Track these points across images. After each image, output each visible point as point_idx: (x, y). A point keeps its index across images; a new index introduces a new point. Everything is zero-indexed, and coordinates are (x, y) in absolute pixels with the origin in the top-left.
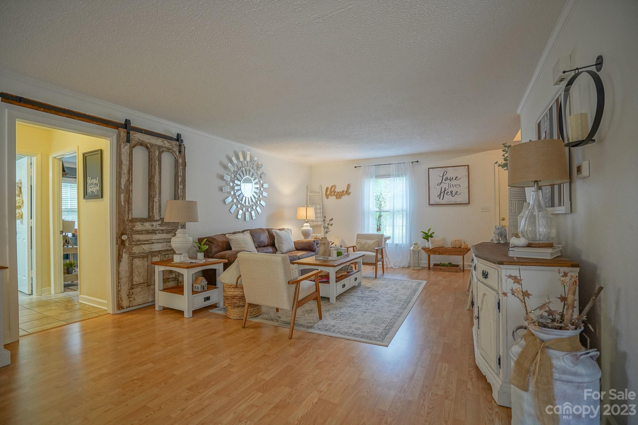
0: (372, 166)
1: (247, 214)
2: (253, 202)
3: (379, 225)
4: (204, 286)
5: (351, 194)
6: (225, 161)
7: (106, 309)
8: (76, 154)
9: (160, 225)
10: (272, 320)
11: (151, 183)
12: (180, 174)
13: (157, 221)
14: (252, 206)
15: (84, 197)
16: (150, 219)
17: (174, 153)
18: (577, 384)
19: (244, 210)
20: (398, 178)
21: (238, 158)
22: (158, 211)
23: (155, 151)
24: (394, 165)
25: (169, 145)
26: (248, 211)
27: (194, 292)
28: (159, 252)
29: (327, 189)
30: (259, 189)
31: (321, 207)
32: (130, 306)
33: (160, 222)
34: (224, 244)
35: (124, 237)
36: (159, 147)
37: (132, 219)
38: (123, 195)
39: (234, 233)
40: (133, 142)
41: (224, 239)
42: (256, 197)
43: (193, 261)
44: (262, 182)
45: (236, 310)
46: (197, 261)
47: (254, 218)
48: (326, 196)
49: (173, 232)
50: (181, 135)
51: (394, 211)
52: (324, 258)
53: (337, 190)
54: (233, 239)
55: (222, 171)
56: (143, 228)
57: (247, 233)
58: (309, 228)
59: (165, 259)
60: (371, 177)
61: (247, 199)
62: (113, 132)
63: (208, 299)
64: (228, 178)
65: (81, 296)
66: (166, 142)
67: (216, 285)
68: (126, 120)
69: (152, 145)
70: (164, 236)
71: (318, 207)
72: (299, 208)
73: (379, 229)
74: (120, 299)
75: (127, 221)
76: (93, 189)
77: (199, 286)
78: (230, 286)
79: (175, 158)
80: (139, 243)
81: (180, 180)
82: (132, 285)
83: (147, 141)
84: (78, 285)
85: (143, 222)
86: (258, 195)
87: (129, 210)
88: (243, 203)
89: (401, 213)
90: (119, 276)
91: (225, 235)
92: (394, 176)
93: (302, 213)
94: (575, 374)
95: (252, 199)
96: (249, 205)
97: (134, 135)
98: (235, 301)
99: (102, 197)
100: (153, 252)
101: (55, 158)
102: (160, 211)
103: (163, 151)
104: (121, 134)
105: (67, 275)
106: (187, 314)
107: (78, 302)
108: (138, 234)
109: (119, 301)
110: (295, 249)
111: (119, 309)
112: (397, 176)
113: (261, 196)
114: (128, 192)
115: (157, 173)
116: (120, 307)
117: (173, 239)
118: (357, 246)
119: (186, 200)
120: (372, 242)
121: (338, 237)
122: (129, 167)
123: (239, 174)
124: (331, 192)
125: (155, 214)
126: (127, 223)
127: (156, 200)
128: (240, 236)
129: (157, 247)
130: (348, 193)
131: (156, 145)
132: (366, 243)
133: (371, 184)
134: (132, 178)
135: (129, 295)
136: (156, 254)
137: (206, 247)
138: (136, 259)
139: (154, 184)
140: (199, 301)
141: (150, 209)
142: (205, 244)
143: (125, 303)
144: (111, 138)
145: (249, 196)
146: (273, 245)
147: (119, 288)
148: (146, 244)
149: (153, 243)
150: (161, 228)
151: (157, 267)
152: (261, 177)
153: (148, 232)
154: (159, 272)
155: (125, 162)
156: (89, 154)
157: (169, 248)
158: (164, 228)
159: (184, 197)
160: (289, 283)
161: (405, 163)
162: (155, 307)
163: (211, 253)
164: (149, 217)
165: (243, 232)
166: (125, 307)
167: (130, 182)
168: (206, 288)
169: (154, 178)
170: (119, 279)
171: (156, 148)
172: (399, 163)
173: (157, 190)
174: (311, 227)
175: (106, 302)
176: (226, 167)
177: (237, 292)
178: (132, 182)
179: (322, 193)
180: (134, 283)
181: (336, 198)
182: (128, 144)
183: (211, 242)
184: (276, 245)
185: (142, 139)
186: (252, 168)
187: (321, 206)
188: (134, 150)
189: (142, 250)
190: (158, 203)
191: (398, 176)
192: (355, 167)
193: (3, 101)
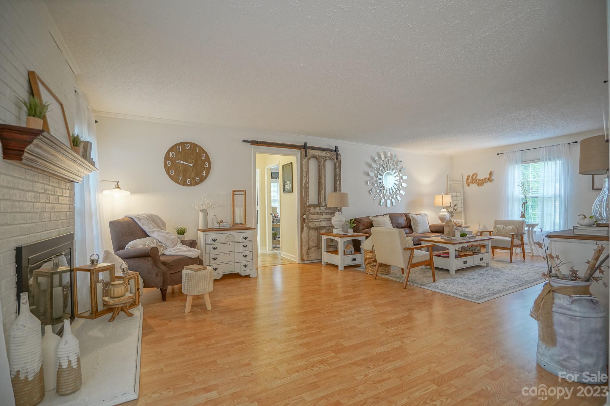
0: (518, 151)
1: (389, 202)
2: (393, 192)
3: (523, 211)
4: (352, 251)
5: (493, 182)
6: (370, 161)
7: (295, 260)
8: (279, 166)
9: (325, 209)
10: (397, 278)
11: (319, 182)
12: (338, 174)
13: (323, 206)
14: (392, 195)
15: (283, 192)
16: (319, 205)
17: (333, 160)
18: (570, 316)
19: (386, 199)
20: (550, 163)
21: (380, 157)
22: (324, 200)
23: (321, 160)
24: (544, 148)
25: (330, 155)
26: (389, 199)
27: (345, 254)
28: (325, 227)
29: (468, 177)
30: (399, 181)
31: (462, 195)
32: (308, 260)
33: (325, 207)
34: (368, 224)
35: (305, 216)
36: (324, 157)
37: (309, 205)
38: (304, 190)
39: (377, 216)
40: (309, 156)
41: (369, 221)
42: (396, 187)
43: (345, 233)
44: (401, 175)
45: (372, 268)
46: (347, 234)
47: (394, 204)
48: (467, 184)
49: (332, 214)
50: (337, 147)
51: (543, 198)
52: (449, 238)
53: (480, 177)
54: (374, 220)
55: (368, 169)
56: (315, 211)
57: (387, 216)
58: (446, 214)
59: (328, 232)
60: (516, 162)
61: (388, 189)
62: (298, 152)
63: (354, 260)
64: (372, 174)
65: (282, 252)
66: (328, 153)
67: (360, 252)
68: (305, 143)
69: (319, 156)
70: (328, 216)
71: (459, 194)
72: (436, 196)
73: (523, 216)
74: (302, 254)
75: (306, 206)
76: (288, 187)
77: (349, 250)
78: (368, 251)
79: (334, 163)
80: (313, 220)
81: (337, 179)
82: (309, 247)
83: (317, 154)
84: (280, 248)
85: (315, 207)
86: (398, 186)
87: (307, 200)
88: (385, 193)
89: (553, 199)
90: (302, 240)
91: (369, 217)
92: (544, 160)
93: (439, 200)
94: (570, 310)
95: (393, 189)
96: (390, 194)
97: (309, 152)
98: (371, 261)
99: (293, 192)
100: (321, 227)
101: (268, 168)
102: (325, 200)
103: (327, 159)
104: (302, 153)
105: (274, 241)
106: (341, 268)
107: (280, 256)
108: (312, 215)
109: (302, 256)
110: (430, 231)
111: (302, 261)
112: (548, 159)
113: (400, 187)
114: (307, 188)
115: (323, 175)
116: (302, 260)
117: (333, 218)
118: (494, 231)
119: (342, 192)
120: (510, 227)
121: (479, 223)
122: (307, 172)
123: (381, 171)
124: (473, 180)
125: (322, 202)
126: (306, 208)
127: (323, 192)
128: (381, 218)
129: (323, 224)
130: (490, 180)
131: (322, 156)
132: (503, 229)
133: (516, 170)
134: (308, 179)
135: (307, 253)
136: (322, 228)
137: (355, 225)
138: (311, 231)
139: (321, 182)
140: (348, 261)
141: (319, 199)
142: (353, 223)
143: (305, 258)
144: (297, 156)
145: (390, 187)
146: (409, 226)
147: (302, 248)
148: (317, 221)
149: (321, 221)
150: (326, 211)
151: (323, 236)
152: (400, 171)
153: (318, 214)
154: (324, 239)
155: (305, 169)
156: (286, 166)
157: (330, 225)
158: (327, 211)
159: (340, 190)
160: (404, 249)
161: (559, 145)
162: (322, 263)
163: (359, 230)
164: (318, 204)
165: (384, 215)
166: (305, 260)
167: (307, 182)
168: (353, 253)
169: (321, 178)
170: (302, 242)
171: (322, 158)
172: (551, 146)
173: (323, 186)
174: (448, 213)
175: (295, 256)
176: (370, 166)
177: (372, 255)
178: (308, 182)
179: (463, 182)
180: (310, 246)
181: (478, 185)
182: (306, 158)
183: (359, 222)
184: (413, 227)
185: (314, 154)
186: (393, 164)
187: (462, 193)
188: (309, 161)
189: (315, 225)
190: (323, 195)
191: (550, 160)
192: (498, 154)
193: (251, 145)
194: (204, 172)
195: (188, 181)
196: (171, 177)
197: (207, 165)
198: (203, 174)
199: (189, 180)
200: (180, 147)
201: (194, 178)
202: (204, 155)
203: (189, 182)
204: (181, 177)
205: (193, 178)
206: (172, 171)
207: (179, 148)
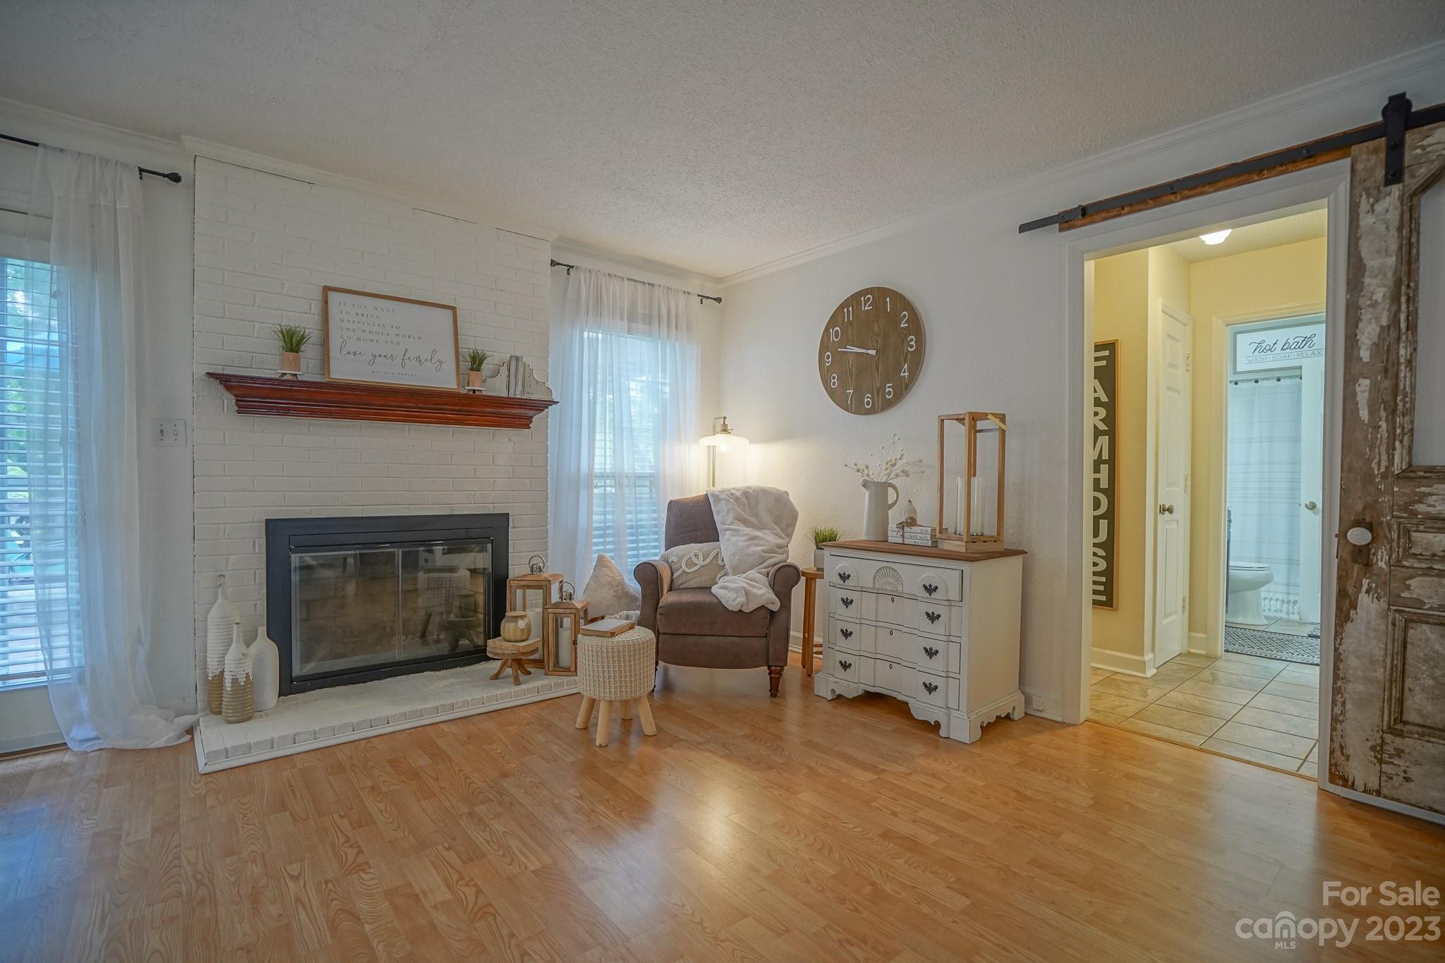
32: (1384, 792)
35: (1362, 536)
37: (1411, 470)
38: (1365, 382)
40: (1422, 171)
62: (1336, 171)
82: (1400, 723)
87: (1395, 439)
97: (1425, 143)
104: (1365, 165)
108: (1438, 530)
109: (1336, 752)
122: (1397, 273)
126: (1382, 486)
134: (1411, 314)
135: (1382, 752)
143: (1359, 770)
144: (1334, 195)
155: (1378, 261)
167: (1400, 328)
182: (1396, 188)
193: (1060, 230)
194: (906, 366)
195: (866, 400)
196: (831, 393)
197: (913, 343)
198: (902, 374)
199: (868, 397)
200: (850, 309)
201: (881, 390)
202: (905, 315)
203: (868, 403)
204: (852, 391)
205: (878, 391)
206: (834, 378)
207: (848, 311)
